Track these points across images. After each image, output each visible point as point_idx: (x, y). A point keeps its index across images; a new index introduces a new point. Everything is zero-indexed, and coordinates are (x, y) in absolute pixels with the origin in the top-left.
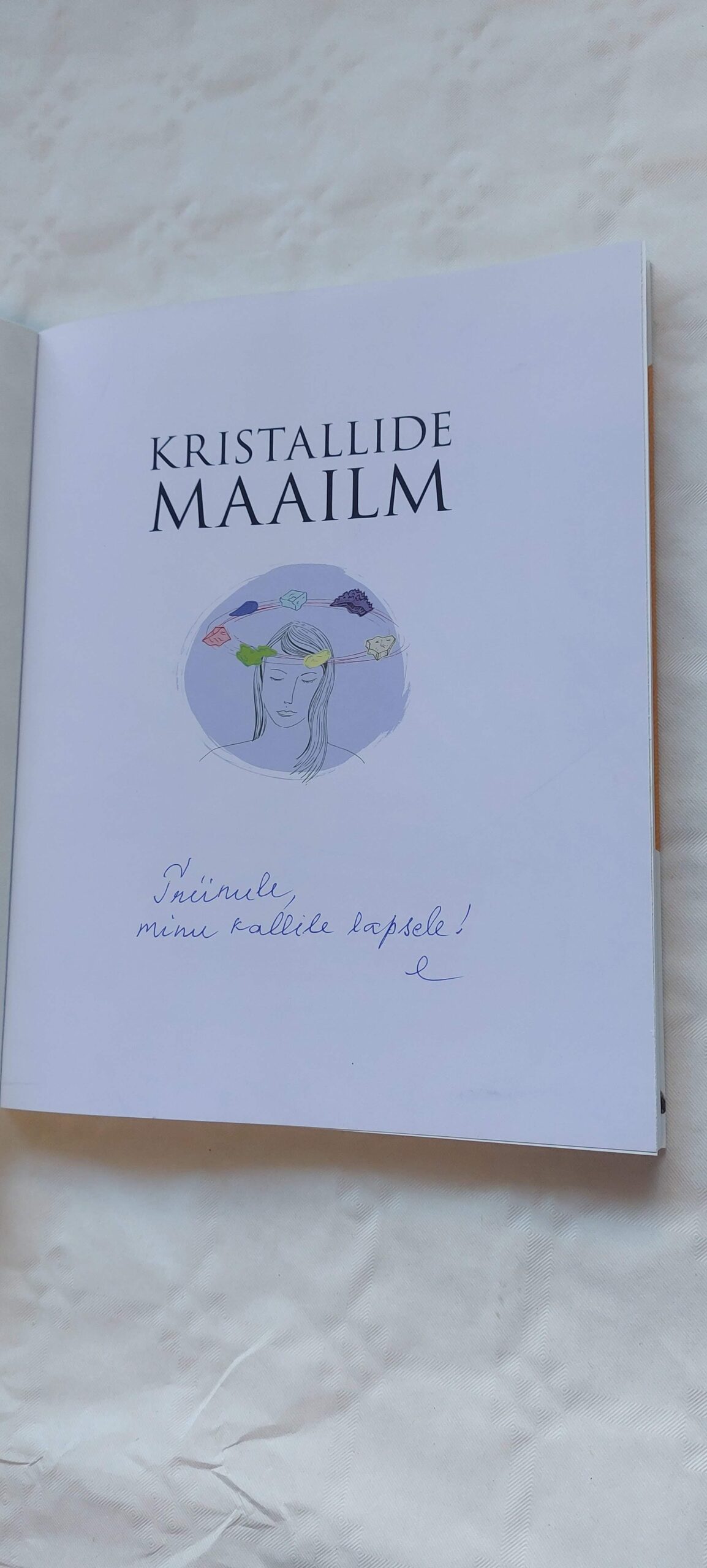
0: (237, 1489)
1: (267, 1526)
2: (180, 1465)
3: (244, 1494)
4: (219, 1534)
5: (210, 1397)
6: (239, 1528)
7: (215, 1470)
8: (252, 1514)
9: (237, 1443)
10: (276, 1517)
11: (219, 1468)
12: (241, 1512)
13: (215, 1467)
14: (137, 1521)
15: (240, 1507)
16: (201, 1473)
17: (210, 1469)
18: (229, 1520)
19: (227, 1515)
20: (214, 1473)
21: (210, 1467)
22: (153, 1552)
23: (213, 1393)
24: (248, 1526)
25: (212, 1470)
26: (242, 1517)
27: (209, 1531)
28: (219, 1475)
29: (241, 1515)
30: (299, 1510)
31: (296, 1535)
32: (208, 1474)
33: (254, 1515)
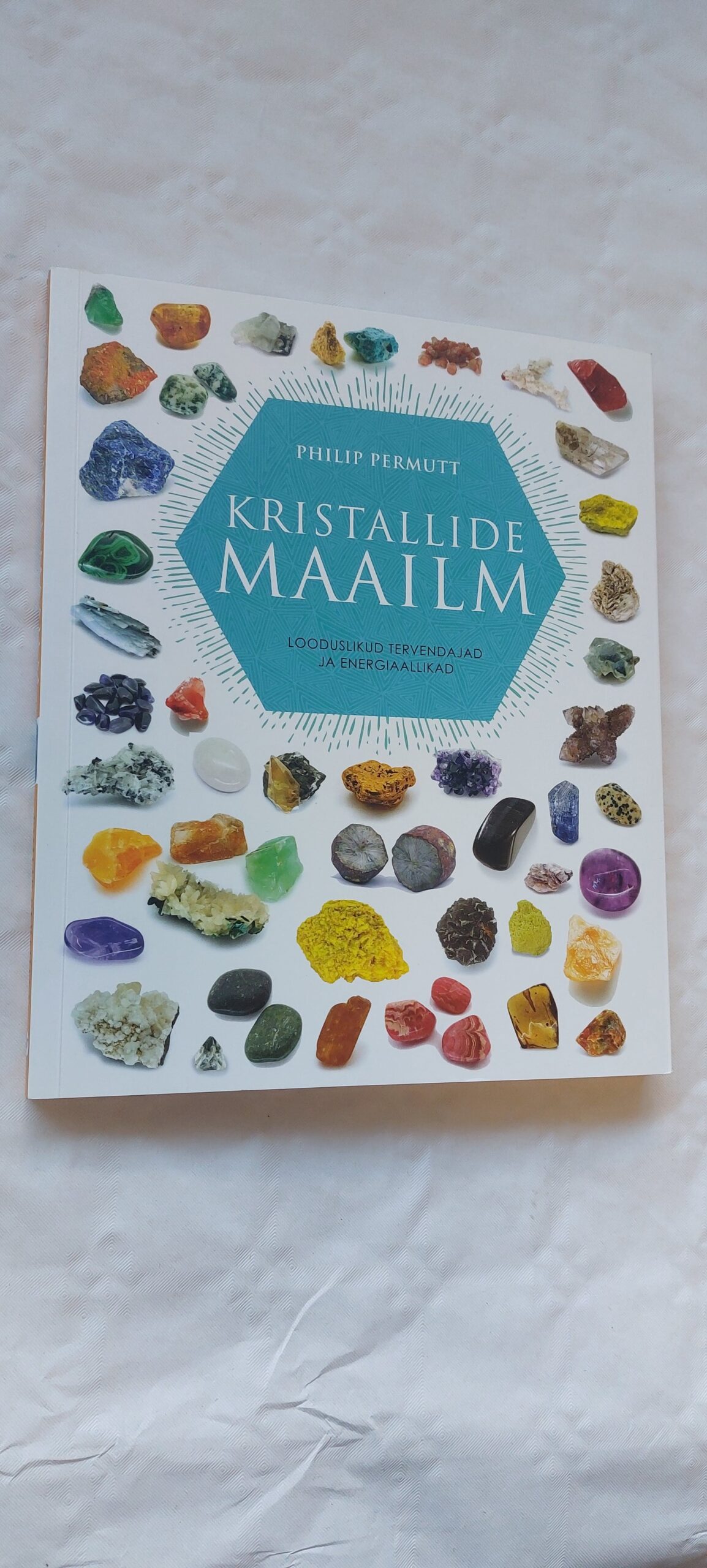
0: (325, 1416)
1: (354, 1441)
2: (266, 1410)
3: (333, 1419)
4: (312, 1460)
5: (285, 1345)
6: (329, 1449)
7: (301, 1406)
8: (341, 1434)
9: (318, 1377)
10: (364, 1430)
11: (304, 1404)
12: (330, 1435)
13: (301, 1403)
14: (226, 1474)
15: (329, 1431)
16: (288, 1412)
17: (295, 1406)
18: (320, 1446)
19: (318, 1441)
20: (300, 1409)
21: (294, 1405)
22: (243, 1499)
23: (288, 1338)
24: (337, 1446)
25: (298, 1407)
26: (333, 1438)
27: (301, 1460)
28: (305, 1410)
29: (331, 1438)
30: (384, 1418)
31: (384, 1439)
32: (295, 1411)
33: (343, 1434)
